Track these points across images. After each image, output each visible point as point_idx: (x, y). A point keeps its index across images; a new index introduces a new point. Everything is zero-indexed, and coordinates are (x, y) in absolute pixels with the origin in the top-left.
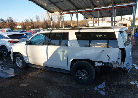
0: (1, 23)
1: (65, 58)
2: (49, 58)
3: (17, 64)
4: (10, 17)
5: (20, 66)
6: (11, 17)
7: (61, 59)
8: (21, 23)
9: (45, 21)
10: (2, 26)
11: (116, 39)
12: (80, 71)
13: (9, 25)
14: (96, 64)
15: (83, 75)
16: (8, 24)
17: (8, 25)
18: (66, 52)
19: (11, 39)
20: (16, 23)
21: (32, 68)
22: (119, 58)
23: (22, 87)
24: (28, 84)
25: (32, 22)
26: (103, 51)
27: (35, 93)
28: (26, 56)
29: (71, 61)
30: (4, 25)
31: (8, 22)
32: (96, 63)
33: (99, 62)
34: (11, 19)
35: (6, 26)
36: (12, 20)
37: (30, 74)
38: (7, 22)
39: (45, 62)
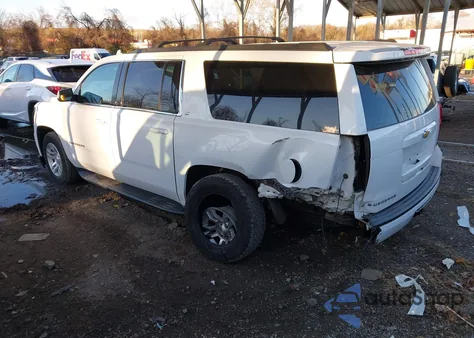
0: (86, 29)
1: (167, 159)
2: (124, 154)
3: (52, 164)
4: (114, 11)
5: (57, 174)
6: (116, 10)
7: (158, 164)
8: (148, 31)
9: (226, 25)
10: (87, 41)
11: (334, 94)
12: (213, 210)
13: (110, 36)
14: (260, 189)
15: (223, 227)
16: (105, 35)
17: (104, 39)
18: (169, 137)
19: (58, 81)
20: (133, 31)
21: (87, 182)
22: (346, 176)
23: (24, 244)
24: (45, 236)
25: (182, 28)
26: (280, 141)
27: (46, 268)
28: (69, 140)
29: (184, 171)
30: (94, 38)
31: (108, 28)
32: (262, 185)
33: (272, 182)
34: (115, 16)
35: (99, 40)
36: (118, 21)
37: (75, 205)
38: (104, 26)
39: (117, 169)
